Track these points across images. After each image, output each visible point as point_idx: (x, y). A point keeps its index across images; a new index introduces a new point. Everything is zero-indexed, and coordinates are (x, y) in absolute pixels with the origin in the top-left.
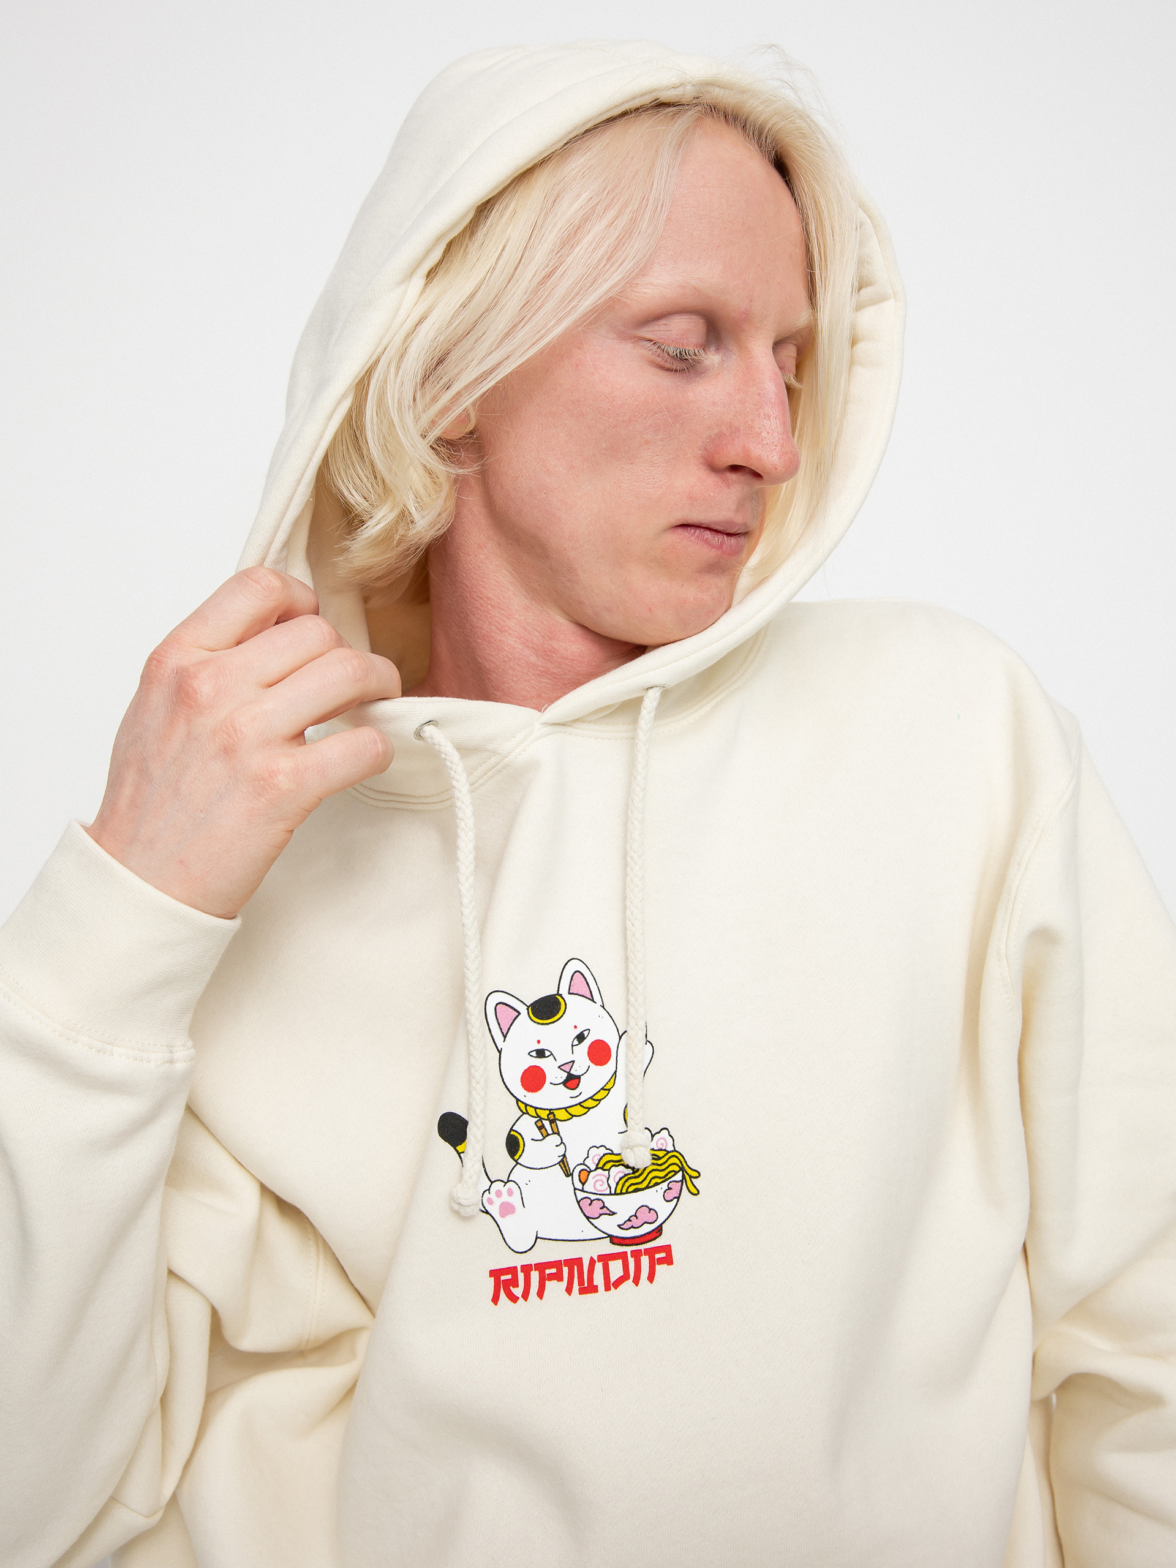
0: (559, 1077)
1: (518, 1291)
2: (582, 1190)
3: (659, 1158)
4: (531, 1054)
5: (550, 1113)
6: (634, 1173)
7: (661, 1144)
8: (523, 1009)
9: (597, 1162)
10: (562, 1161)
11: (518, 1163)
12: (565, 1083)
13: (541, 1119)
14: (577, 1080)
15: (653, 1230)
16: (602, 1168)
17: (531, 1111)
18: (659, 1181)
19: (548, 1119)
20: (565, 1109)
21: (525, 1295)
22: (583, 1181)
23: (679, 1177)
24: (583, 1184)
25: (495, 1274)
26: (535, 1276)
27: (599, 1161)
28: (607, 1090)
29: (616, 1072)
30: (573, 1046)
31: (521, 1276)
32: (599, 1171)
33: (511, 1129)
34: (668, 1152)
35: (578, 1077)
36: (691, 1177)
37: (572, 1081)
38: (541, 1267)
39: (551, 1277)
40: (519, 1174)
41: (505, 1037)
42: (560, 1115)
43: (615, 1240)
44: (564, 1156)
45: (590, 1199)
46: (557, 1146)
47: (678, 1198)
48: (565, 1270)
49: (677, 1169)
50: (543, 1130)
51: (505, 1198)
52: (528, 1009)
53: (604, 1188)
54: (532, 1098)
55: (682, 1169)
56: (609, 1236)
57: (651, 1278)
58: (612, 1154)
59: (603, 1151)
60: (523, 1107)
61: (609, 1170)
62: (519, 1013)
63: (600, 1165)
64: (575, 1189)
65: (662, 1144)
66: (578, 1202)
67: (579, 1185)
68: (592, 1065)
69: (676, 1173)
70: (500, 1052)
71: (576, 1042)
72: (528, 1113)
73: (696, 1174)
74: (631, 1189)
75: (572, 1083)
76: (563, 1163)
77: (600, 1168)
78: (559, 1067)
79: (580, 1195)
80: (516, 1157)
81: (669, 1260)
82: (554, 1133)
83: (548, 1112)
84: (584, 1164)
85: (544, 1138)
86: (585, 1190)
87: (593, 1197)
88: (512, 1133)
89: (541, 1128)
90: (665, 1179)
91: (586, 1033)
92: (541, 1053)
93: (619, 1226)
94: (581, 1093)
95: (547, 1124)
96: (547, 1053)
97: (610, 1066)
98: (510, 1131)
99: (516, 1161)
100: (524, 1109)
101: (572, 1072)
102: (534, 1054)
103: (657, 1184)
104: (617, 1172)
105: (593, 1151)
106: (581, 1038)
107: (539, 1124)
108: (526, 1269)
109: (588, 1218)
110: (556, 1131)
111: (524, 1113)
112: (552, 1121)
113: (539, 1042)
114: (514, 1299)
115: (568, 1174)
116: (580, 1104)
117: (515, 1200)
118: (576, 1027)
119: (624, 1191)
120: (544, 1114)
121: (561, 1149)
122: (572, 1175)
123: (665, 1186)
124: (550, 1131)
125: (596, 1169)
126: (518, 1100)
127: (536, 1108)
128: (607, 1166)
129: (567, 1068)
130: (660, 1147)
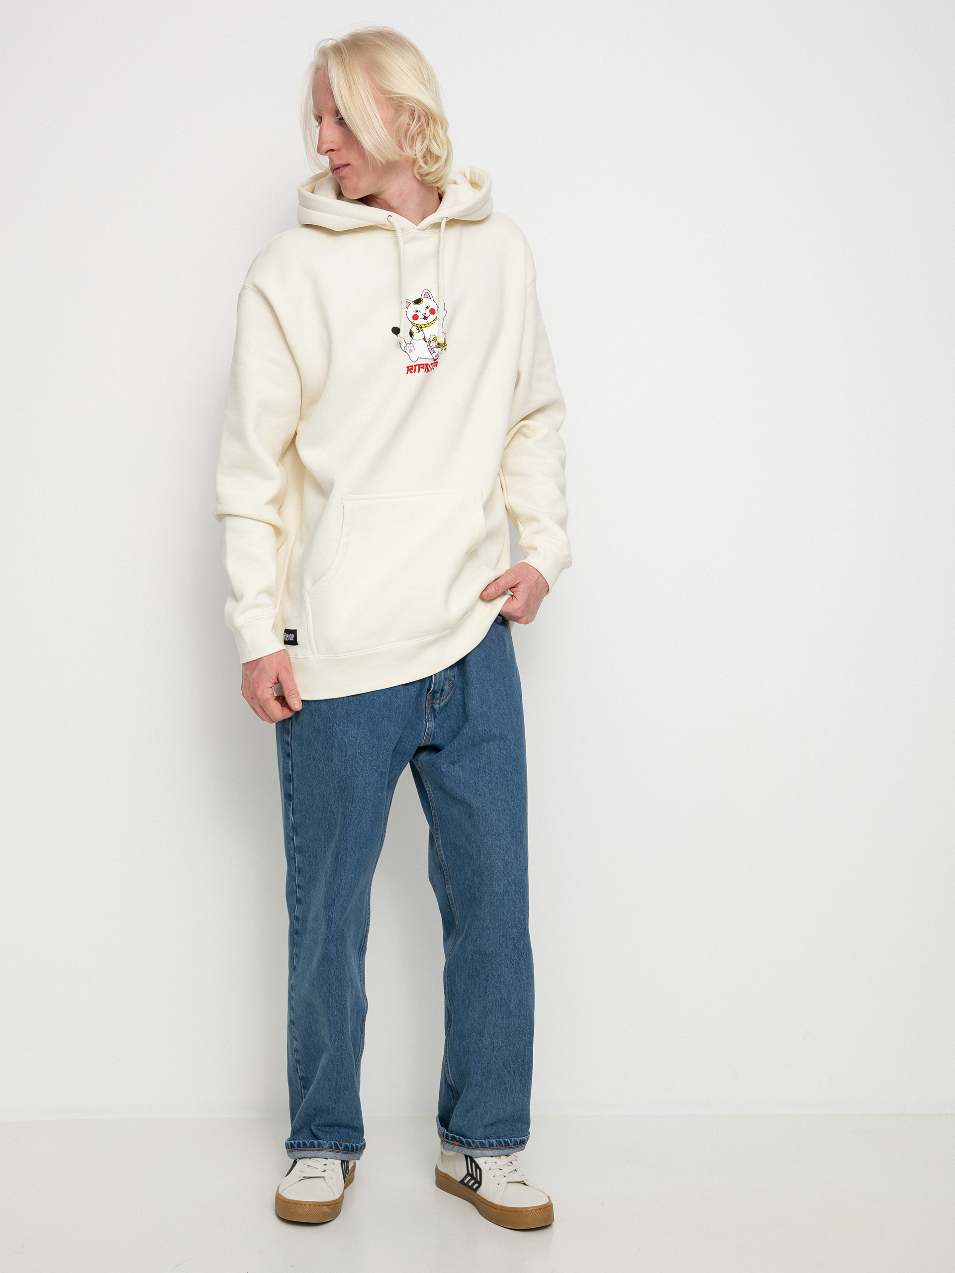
0: (422, 317)
1: (413, 371)
4: (415, 311)
14: (427, 318)
17: (415, 325)
21: (415, 372)
25: (408, 367)
26: (417, 367)
27: (433, 339)
28: (435, 321)
29: (437, 316)
30: (425, 310)
31: (414, 367)
37: (425, 318)
38: (419, 365)
39: (421, 368)
40: (413, 342)
41: (408, 307)
42: (423, 326)
46: (422, 334)
48: (425, 366)
51: (410, 348)
52: (413, 301)
53: (434, 346)
54: (415, 322)
59: (434, 336)
61: (434, 342)
62: (411, 302)
64: (427, 346)
66: (427, 349)
67: (428, 344)
68: (431, 315)
70: (407, 311)
76: (424, 338)
78: (422, 315)
79: (429, 347)
82: (421, 331)
84: (429, 339)
85: (419, 332)
88: (411, 331)
89: (418, 329)
91: (429, 307)
92: (417, 311)
94: (428, 321)
95: (420, 328)
96: (419, 311)
97: (435, 315)
99: (412, 338)
100: (414, 325)
101: (425, 316)
105: (432, 336)
106: (427, 308)
108: (415, 366)
112: (421, 328)
113: (417, 309)
114: (412, 373)
115: (426, 341)
116: (428, 324)
117: (412, 348)
118: (426, 305)
120: (419, 326)
125: (432, 341)
126: (412, 323)
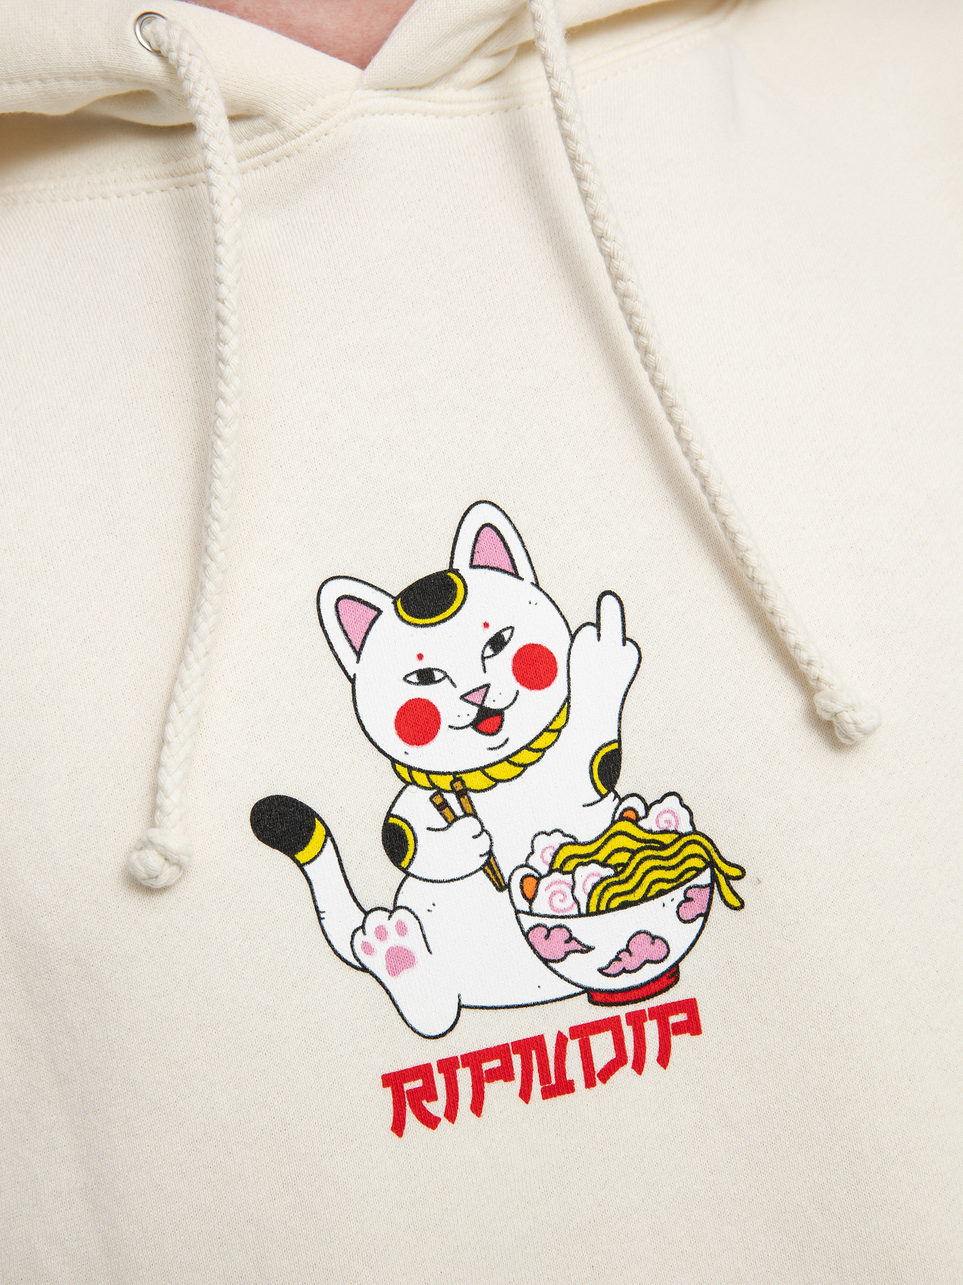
0: (463, 716)
1: (437, 1108)
2: (530, 913)
3: (664, 847)
4: (408, 679)
5: (456, 780)
6: (617, 874)
7: (666, 821)
8: (385, 603)
9: (549, 859)
10: (488, 863)
11: (408, 874)
12: (476, 725)
13: (440, 791)
14: (497, 719)
15: (663, 974)
16: (560, 870)
17: (421, 778)
18: (666, 886)
19: (453, 790)
20: (482, 769)
21: (451, 1113)
22: (529, 896)
23: (705, 878)
24: (530, 901)
25: (393, 1080)
26: (464, 1076)
27: (554, 857)
28: (553, 730)
29: (568, 699)
30: (483, 658)
31: (440, 1080)
32: (556, 876)
33: (389, 814)
34: (681, 836)
35: (500, 713)
36: (728, 878)
37: (488, 720)
38: (473, 1060)
39: (493, 1075)
40: (412, 895)
41: (358, 654)
42: (474, 781)
43: (598, 998)
44: (490, 853)
45: (545, 926)
46: (475, 837)
47: (706, 916)
48: (516, 1060)
49: (699, 863)
50: (446, 811)
51: (394, 939)
52: (395, 603)
53: (566, 905)
54: (419, 757)
55: (711, 864)
56: (587, 990)
57: (664, 1059)
58: (576, 843)
59: (558, 839)
60: (404, 772)
61: (572, 873)
62: (379, 612)
63: (557, 865)
64: (517, 912)
65: (668, 822)
66: (526, 935)
67: (523, 905)
68: (523, 690)
69: (699, 871)
70: (352, 680)
71: (489, 652)
72: (414, 783)
73: (737, 872)
74: (615, 903)
75: (486, 724)
76: (490, 866)
77: (557, 870)
78: (462, 697)
79: (528, 922)
80: (404, 864)
81: (693, 1026)
82: (466, 815)
83: (451, 778)
84: (527, 866)
85: (450, 825)
86: (535, 911)
87: (550, 923)
88: (392, 820)
89: (442, 807)
90: (677, 883)
91: (506, 635)
92: (426, 677)
93: (601, 970)
94: (507, 740)
95: (451, 799)
96: (438, 675)
97: (556, 691)
98: (387, 819)
99: (404, 870)
100: (409, 776)
101: (488, 704)
102: (414, 678)
103: (662, 893)
104: (588, 875)
105: (541, 841)
106: (497, 643)
107: (438, 800)
108: (448, 1066)
109: (546, 962)
110: (469, 810)
111: (408, 784)
112: (462, 794)
113: (420, 657)
114: (431, 1122)
115: (502, 885)
116: (507, 759)
117: (413, 942)
118: (486, 625)
119: (603, 907)
120: (444, 782)
121: (483, 844)
122: (508, 886)
123: (678, 895)
124: (459, 812)
125: (551, 872)
126: (394, 762)
127: (428, 773)
128: (569, 866)
129: (477, 698)
130: (664, 826)
